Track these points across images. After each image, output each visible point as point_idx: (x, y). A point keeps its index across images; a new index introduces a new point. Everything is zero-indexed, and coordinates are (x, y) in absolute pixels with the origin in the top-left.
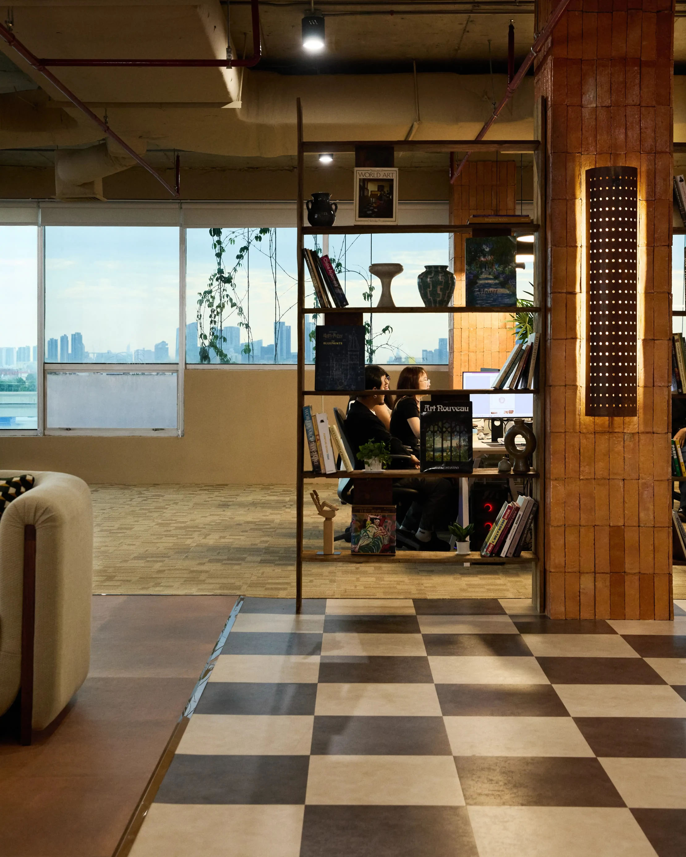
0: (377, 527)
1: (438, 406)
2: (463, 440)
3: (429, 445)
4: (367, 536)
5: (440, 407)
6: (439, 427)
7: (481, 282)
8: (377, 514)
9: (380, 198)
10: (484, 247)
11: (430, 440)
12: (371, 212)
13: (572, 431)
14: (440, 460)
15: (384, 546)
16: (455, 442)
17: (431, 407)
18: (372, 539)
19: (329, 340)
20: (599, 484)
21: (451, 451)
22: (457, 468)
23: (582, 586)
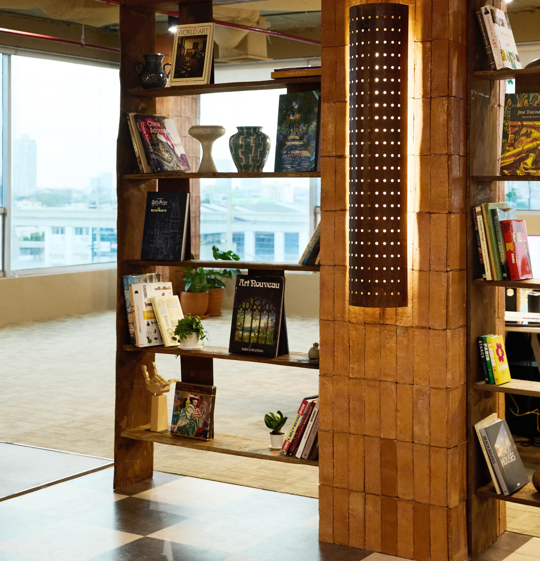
0: (195, 408)
1: (252, 281)
2: (271, 320)
3: (239, 323)
4: (186, 417)
5: (254, 282)
6: (250, 304)
7: (289, 143)
8: (196, 394)
9: (193, 56)
10: (294, 104)
11: (240, 318)
12: (184, 72)
13: (341, 319)
14: (247, 341)
15: (199, 429)
16: (263, 322)
17: (245, 282)
18: (190, 420)
19: (155, 207)
20: (368, 386)
21: (259, 332)
22: (261, 351)
23: (351, 507)
